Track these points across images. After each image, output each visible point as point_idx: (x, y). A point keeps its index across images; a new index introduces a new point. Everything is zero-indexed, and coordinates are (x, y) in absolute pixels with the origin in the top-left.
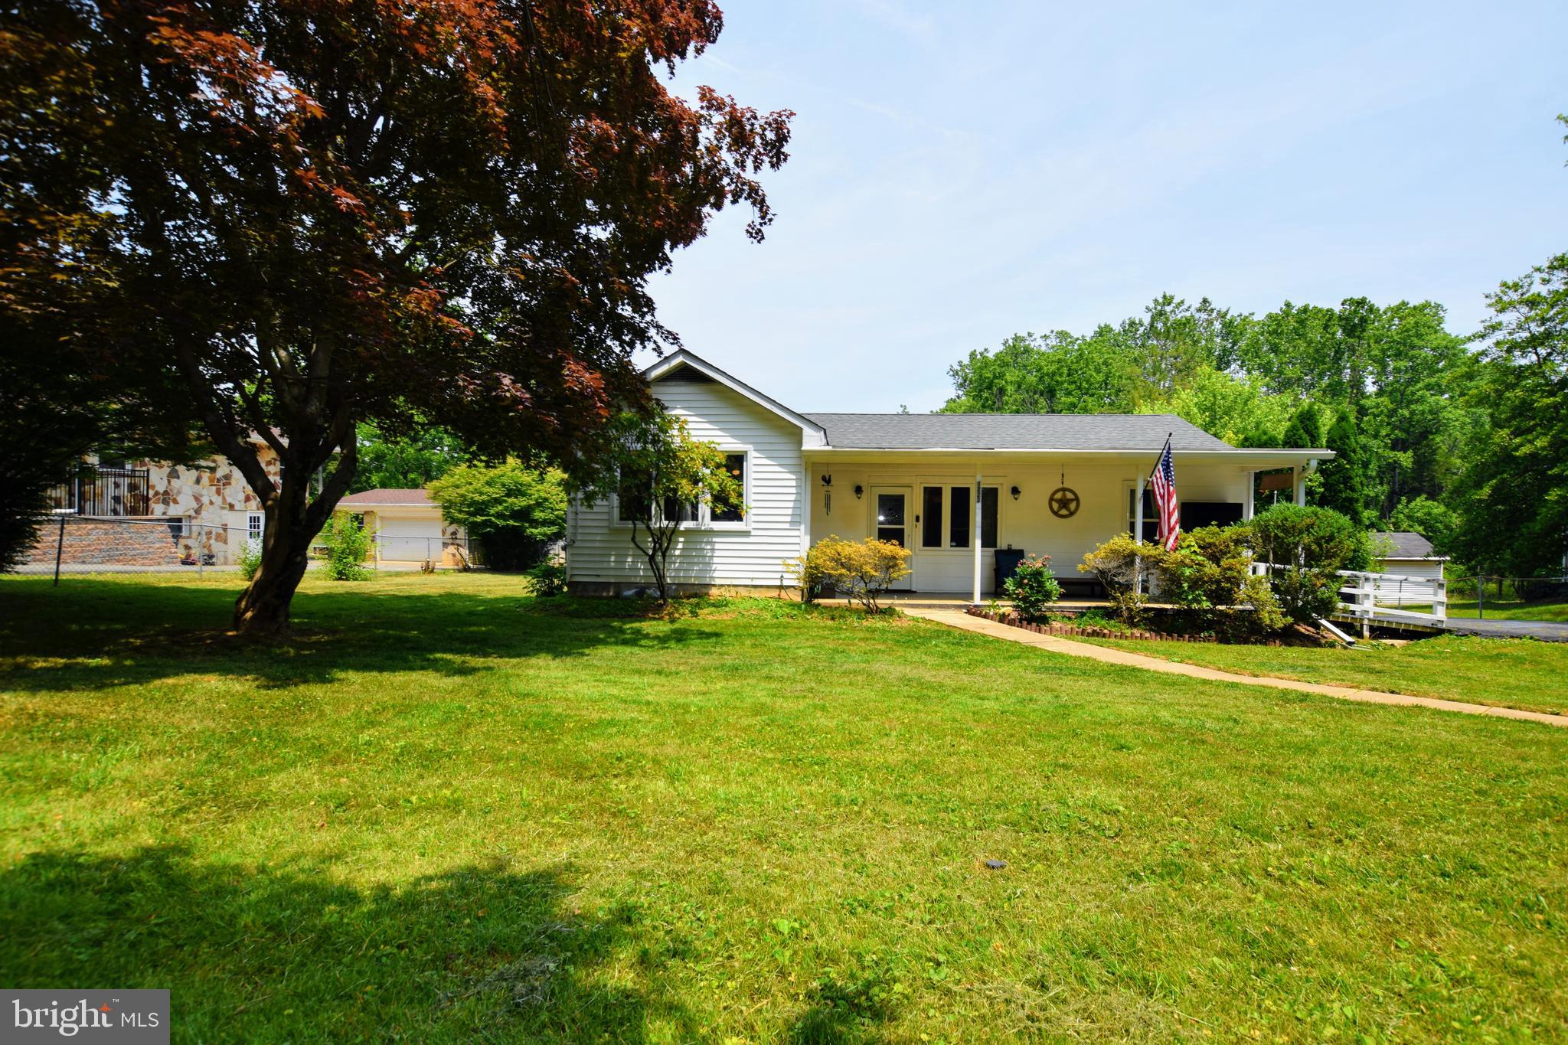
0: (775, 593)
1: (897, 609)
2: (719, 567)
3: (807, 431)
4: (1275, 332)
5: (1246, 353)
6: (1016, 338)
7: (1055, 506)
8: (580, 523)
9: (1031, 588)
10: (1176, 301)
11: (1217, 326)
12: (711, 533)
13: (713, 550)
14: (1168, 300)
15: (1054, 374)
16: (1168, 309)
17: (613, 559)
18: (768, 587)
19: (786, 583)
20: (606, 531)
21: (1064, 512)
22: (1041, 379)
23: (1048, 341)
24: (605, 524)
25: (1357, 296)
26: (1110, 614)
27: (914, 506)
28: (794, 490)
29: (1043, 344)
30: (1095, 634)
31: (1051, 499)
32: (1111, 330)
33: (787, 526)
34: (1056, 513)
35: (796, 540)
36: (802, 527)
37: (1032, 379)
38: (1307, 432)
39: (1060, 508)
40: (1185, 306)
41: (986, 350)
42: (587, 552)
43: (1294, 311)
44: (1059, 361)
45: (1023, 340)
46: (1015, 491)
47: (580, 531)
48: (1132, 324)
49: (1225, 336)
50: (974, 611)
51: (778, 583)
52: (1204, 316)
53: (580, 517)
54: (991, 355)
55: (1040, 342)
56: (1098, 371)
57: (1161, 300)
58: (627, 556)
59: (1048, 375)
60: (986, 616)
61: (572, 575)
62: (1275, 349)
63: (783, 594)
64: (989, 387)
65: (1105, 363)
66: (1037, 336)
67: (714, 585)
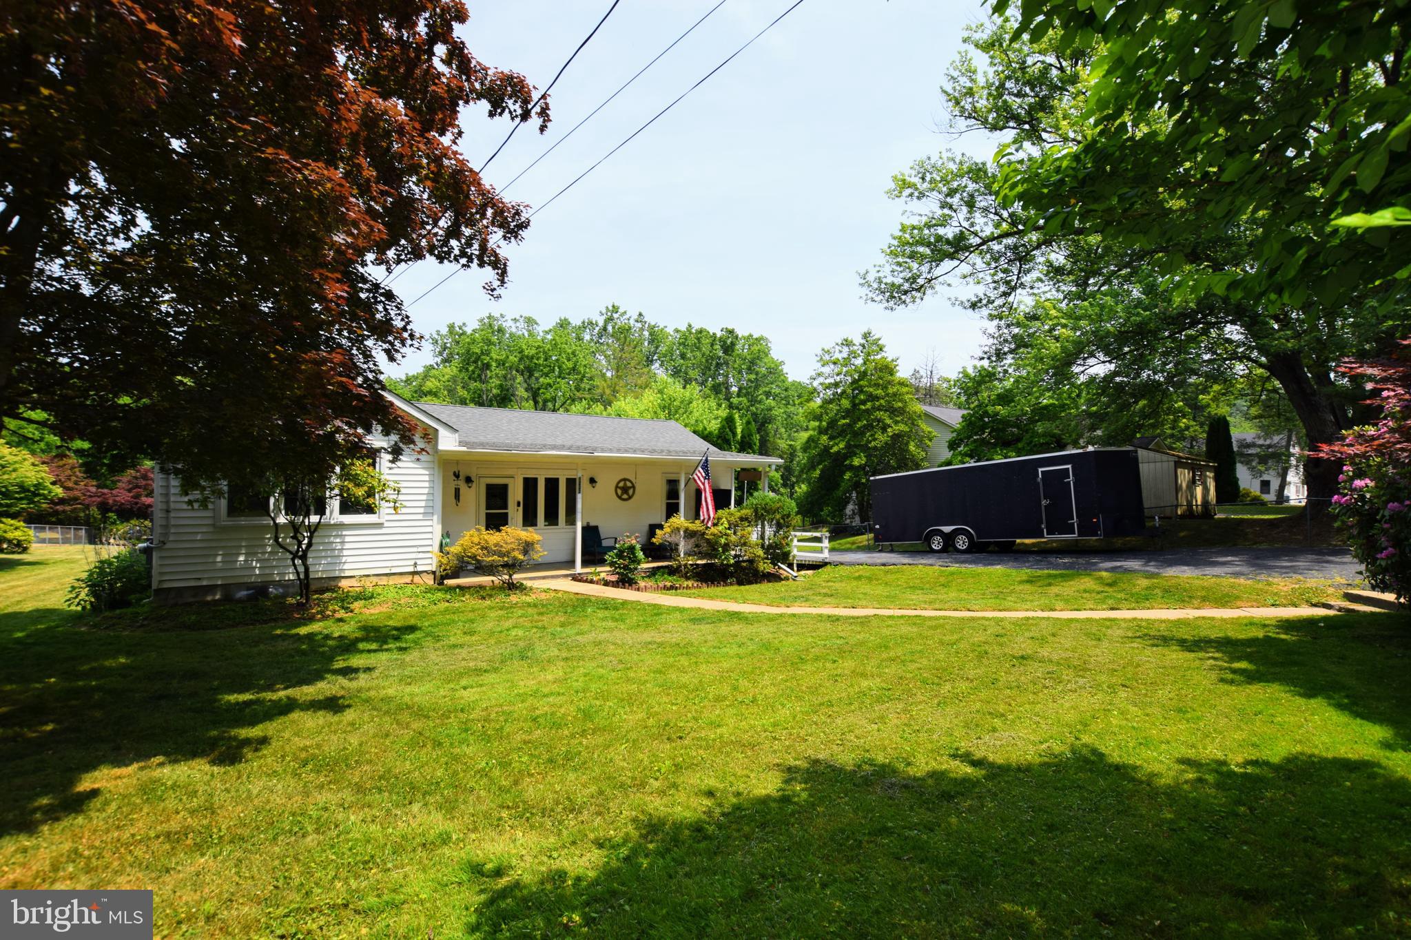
0: (408, 579)
1: (524, 582)
2: (349, 559)
3: (443, 433)
4: (683, 344)
5: (665, 356)
6: (490, 317)
7: (619, 492)
8: (173, 522)
9: (630, 558)
10: (621, 310)
11: (646, 333)
12: (341, 526)
13: (343, 543)
14: (615, 309)
15: (532, 358)
16: (615, 316)
17: (219, 559)
18: (401, 574)
19: (419, 568)
20: (211, 529)
21: (625, 496)
22: (521, 359)
23: (518, 324)
24: (210, 522)
25: (730, 327)
26: (672, 571)
27: (516, 494)
28: (427, 484)
29: (513, 326)
30: (672, 588)
31: (617, 487)
32: (569, 323)
33: (420, 517)
34: (620, 497)
35: (429, 529)
36: (435, 518)
37: (513, 359)
38: (731, 430)
39: (622, 494)
40: (626, 317)
41: (464, 324)
42: (182, 553)
43: (694, 331)
44: (539, 347)
45: (497, 320)
46: (592, 481)
47: (173, 531)
48: (591, 323)
49: (651, 342)
50: (576, 578)
51: (411, 569)
52: (639, 325)
53: (172, 515)
54: (469, 330)
55: (510, 323)
56: (569, 360)
57: (611, 308)
58: (240, 554)
59: (527, 357)
60: (592, 582)
61: (161, 582)
62: (683, 356)
63: (417, 579)
64: (475, 362)
65: (573, 353)
66: (509, 317)
67: (344, 577)
